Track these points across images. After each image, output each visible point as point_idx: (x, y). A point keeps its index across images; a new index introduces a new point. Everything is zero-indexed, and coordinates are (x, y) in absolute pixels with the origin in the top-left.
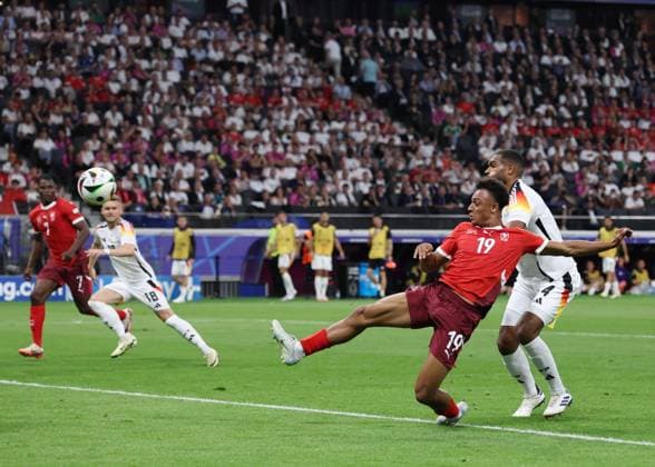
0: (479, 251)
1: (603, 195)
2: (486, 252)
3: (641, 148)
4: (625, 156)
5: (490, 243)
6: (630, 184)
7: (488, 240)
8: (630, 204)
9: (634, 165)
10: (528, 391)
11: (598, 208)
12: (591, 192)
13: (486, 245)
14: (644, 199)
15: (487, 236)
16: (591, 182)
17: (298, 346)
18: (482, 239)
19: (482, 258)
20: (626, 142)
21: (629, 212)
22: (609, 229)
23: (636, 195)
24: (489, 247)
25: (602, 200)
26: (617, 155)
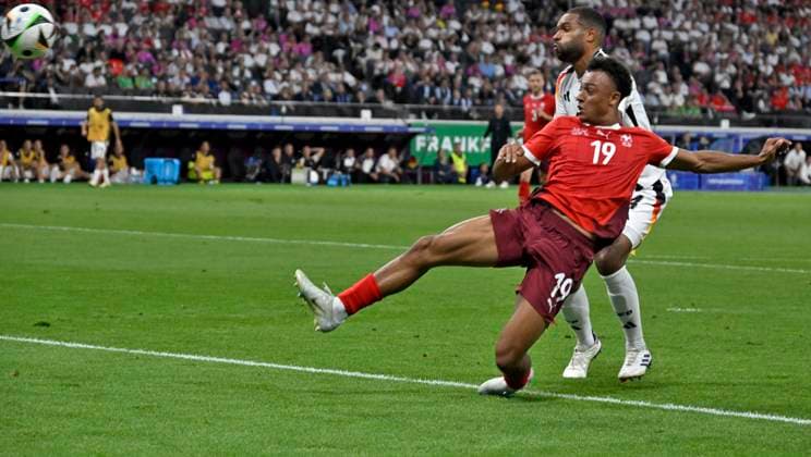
0: (595, 161)
1: (61, 70)
2: (605, 162)
3: (95, 20)
4: (81, 29)
5: (609, 149)
6: (89, 59)
7: (606, 145)
8: (91, 82)
9: (90, 39)
10: (583, 339)
11: (57, 85)
12: (50, 67)
13: (605, 151)
14: (105, 76)
15: (603, 140)
16: (46, 56)
17: (338, 303)
18: (597, 143)
19: (602, 170)
20: (78, 12)
21: (91, 91)
22: (100, 110)
23: (96, 71)
24: (610, 155)
25: (61, 76)
26: (72, 28)
